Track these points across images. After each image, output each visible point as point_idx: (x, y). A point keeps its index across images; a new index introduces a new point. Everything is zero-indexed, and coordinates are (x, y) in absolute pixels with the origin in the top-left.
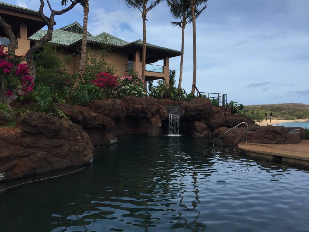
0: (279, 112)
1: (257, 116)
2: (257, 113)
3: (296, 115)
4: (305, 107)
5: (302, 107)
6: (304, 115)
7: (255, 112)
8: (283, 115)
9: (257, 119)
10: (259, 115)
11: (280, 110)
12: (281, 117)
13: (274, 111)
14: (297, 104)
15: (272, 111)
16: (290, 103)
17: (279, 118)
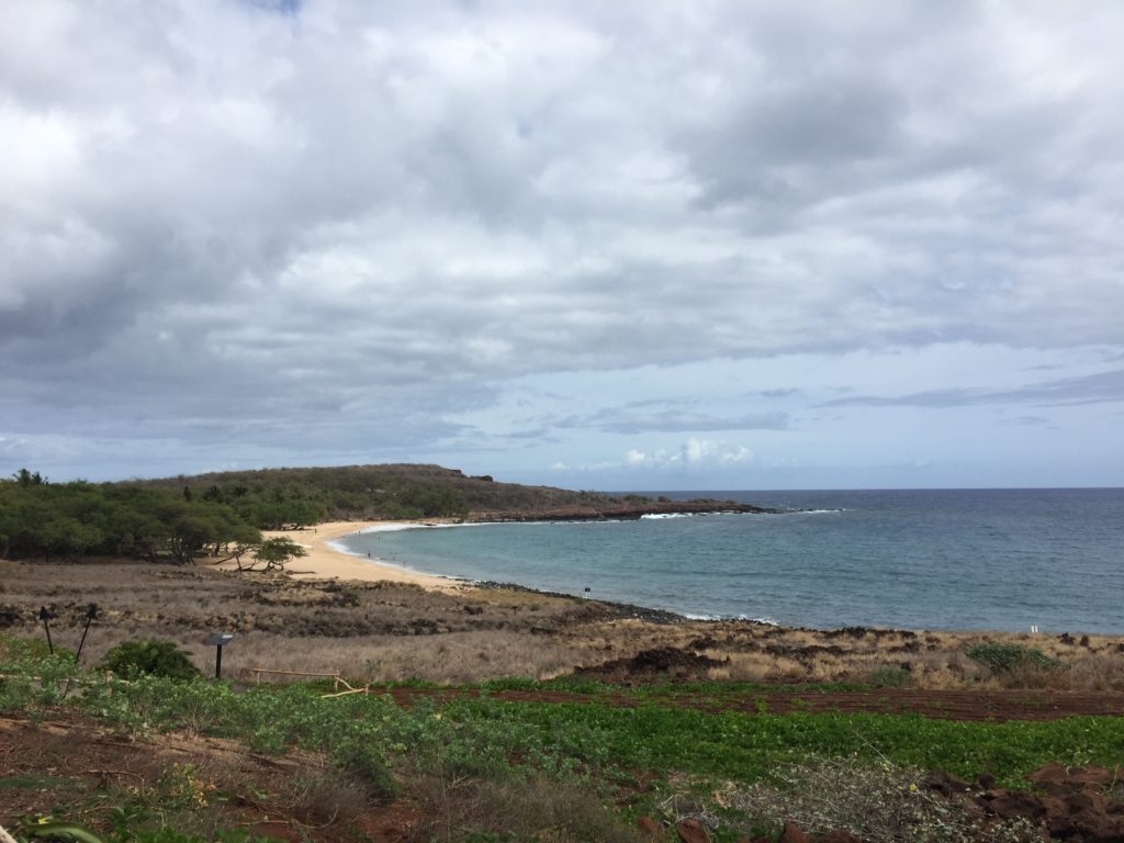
0: (369, 493)
1: (294, 507)
2: (293, 498)
3: (421, 505)
4: (445, 476)
5: (437, 478)
6: (444, 503)
7: (287, 493)
8: (381, 503)
9: (291, 521)
10: (300, 505)
11: (373, 487)
12: (376, 512)
13: (351, 491)
14: (423, 466)
15: (344, 490)
16: (402, 465)
17: (369, 516)
